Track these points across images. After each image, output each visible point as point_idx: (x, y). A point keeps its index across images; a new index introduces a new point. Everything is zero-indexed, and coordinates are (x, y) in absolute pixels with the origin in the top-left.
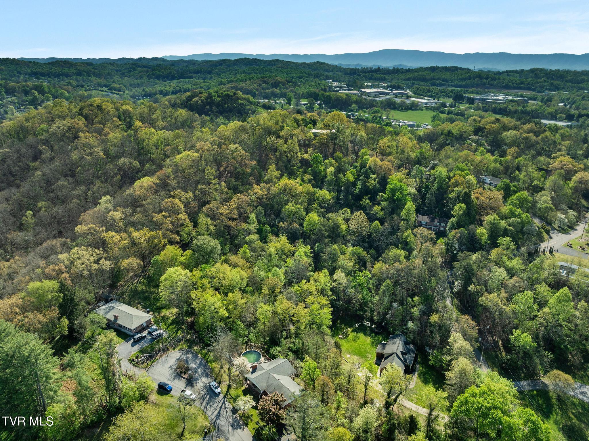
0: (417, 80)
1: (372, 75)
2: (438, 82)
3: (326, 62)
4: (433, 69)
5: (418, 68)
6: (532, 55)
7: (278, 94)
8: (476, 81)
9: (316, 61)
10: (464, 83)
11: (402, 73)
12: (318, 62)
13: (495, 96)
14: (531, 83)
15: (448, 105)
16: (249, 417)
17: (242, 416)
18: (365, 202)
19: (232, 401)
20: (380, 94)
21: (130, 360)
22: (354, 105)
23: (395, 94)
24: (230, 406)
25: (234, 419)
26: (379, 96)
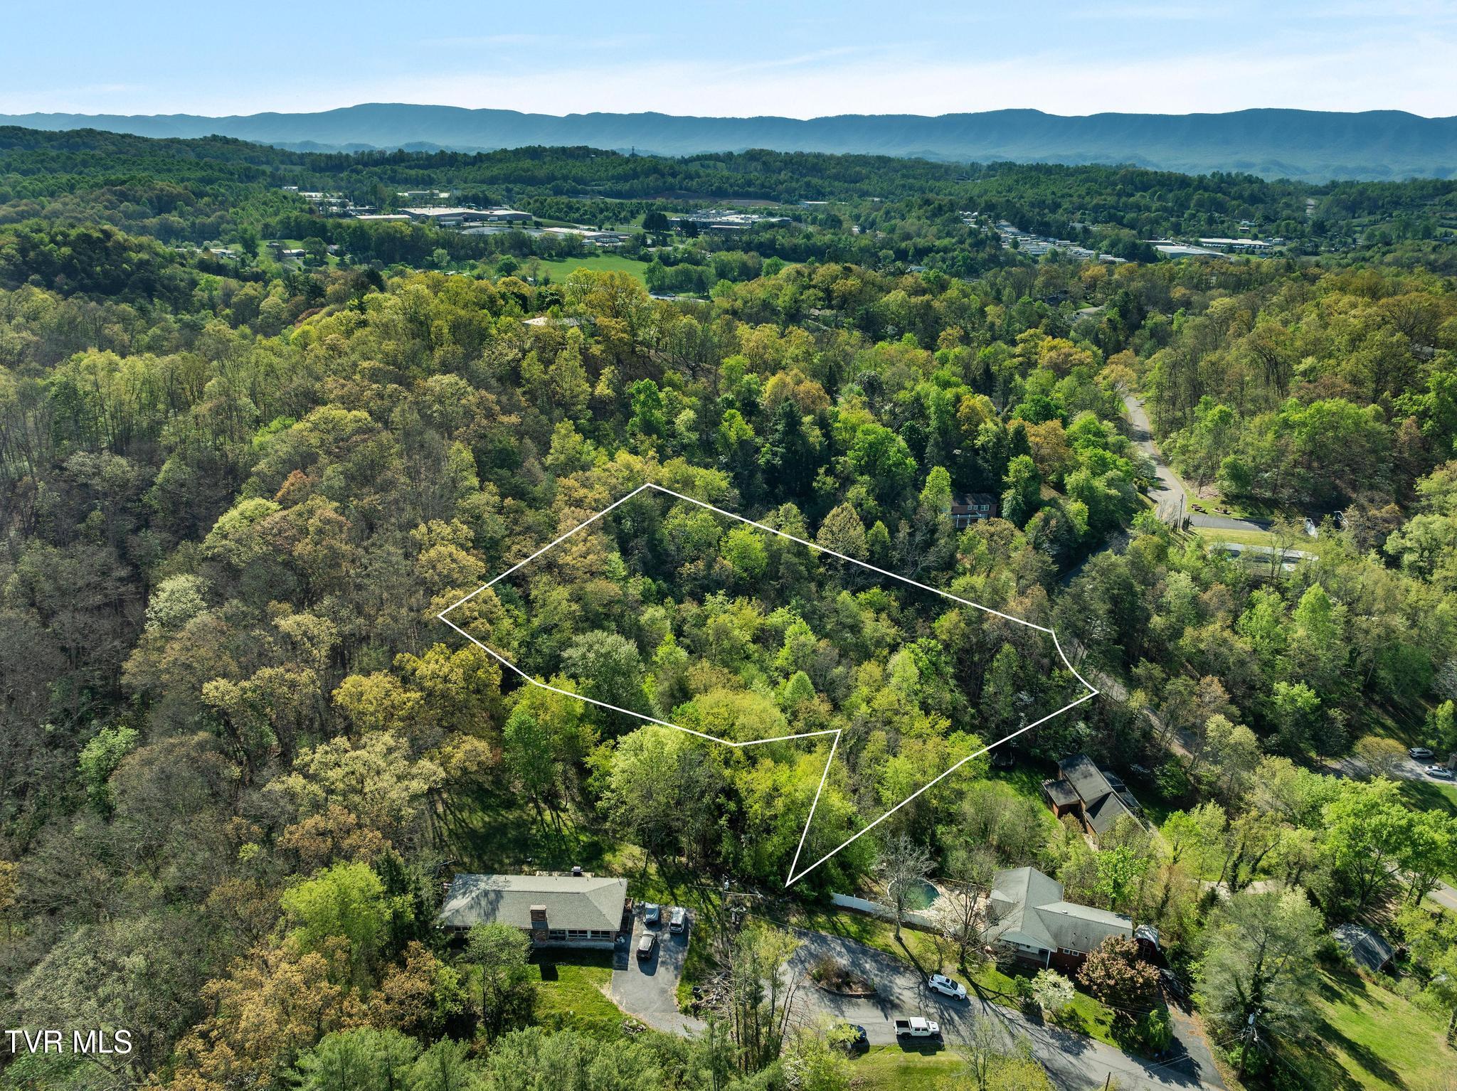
0: (515, 182)
1: (394, 171)
2: (566, 186)
3: (241, 138)
4: (534, 153)
5: (495, 152)
6: (715, 119)
7: (183, 229)
8: (652, 180)
9: (209, 135)
10: (626, 187)
11: (466, 164)
12: (215, 137)
13: (718, 214)
14: (767, 184)
15: (649, 242)
16: (1073, 1017)
17: (1060, 1023)
18: (824, 481)
19: (1006, 1001)
20: (466, 220)
21: (685, 1011)
22: (440, 251)
23: (501, 218)
24: (1016, 1014)
25: (1054, 1035)
26: (467, 224)
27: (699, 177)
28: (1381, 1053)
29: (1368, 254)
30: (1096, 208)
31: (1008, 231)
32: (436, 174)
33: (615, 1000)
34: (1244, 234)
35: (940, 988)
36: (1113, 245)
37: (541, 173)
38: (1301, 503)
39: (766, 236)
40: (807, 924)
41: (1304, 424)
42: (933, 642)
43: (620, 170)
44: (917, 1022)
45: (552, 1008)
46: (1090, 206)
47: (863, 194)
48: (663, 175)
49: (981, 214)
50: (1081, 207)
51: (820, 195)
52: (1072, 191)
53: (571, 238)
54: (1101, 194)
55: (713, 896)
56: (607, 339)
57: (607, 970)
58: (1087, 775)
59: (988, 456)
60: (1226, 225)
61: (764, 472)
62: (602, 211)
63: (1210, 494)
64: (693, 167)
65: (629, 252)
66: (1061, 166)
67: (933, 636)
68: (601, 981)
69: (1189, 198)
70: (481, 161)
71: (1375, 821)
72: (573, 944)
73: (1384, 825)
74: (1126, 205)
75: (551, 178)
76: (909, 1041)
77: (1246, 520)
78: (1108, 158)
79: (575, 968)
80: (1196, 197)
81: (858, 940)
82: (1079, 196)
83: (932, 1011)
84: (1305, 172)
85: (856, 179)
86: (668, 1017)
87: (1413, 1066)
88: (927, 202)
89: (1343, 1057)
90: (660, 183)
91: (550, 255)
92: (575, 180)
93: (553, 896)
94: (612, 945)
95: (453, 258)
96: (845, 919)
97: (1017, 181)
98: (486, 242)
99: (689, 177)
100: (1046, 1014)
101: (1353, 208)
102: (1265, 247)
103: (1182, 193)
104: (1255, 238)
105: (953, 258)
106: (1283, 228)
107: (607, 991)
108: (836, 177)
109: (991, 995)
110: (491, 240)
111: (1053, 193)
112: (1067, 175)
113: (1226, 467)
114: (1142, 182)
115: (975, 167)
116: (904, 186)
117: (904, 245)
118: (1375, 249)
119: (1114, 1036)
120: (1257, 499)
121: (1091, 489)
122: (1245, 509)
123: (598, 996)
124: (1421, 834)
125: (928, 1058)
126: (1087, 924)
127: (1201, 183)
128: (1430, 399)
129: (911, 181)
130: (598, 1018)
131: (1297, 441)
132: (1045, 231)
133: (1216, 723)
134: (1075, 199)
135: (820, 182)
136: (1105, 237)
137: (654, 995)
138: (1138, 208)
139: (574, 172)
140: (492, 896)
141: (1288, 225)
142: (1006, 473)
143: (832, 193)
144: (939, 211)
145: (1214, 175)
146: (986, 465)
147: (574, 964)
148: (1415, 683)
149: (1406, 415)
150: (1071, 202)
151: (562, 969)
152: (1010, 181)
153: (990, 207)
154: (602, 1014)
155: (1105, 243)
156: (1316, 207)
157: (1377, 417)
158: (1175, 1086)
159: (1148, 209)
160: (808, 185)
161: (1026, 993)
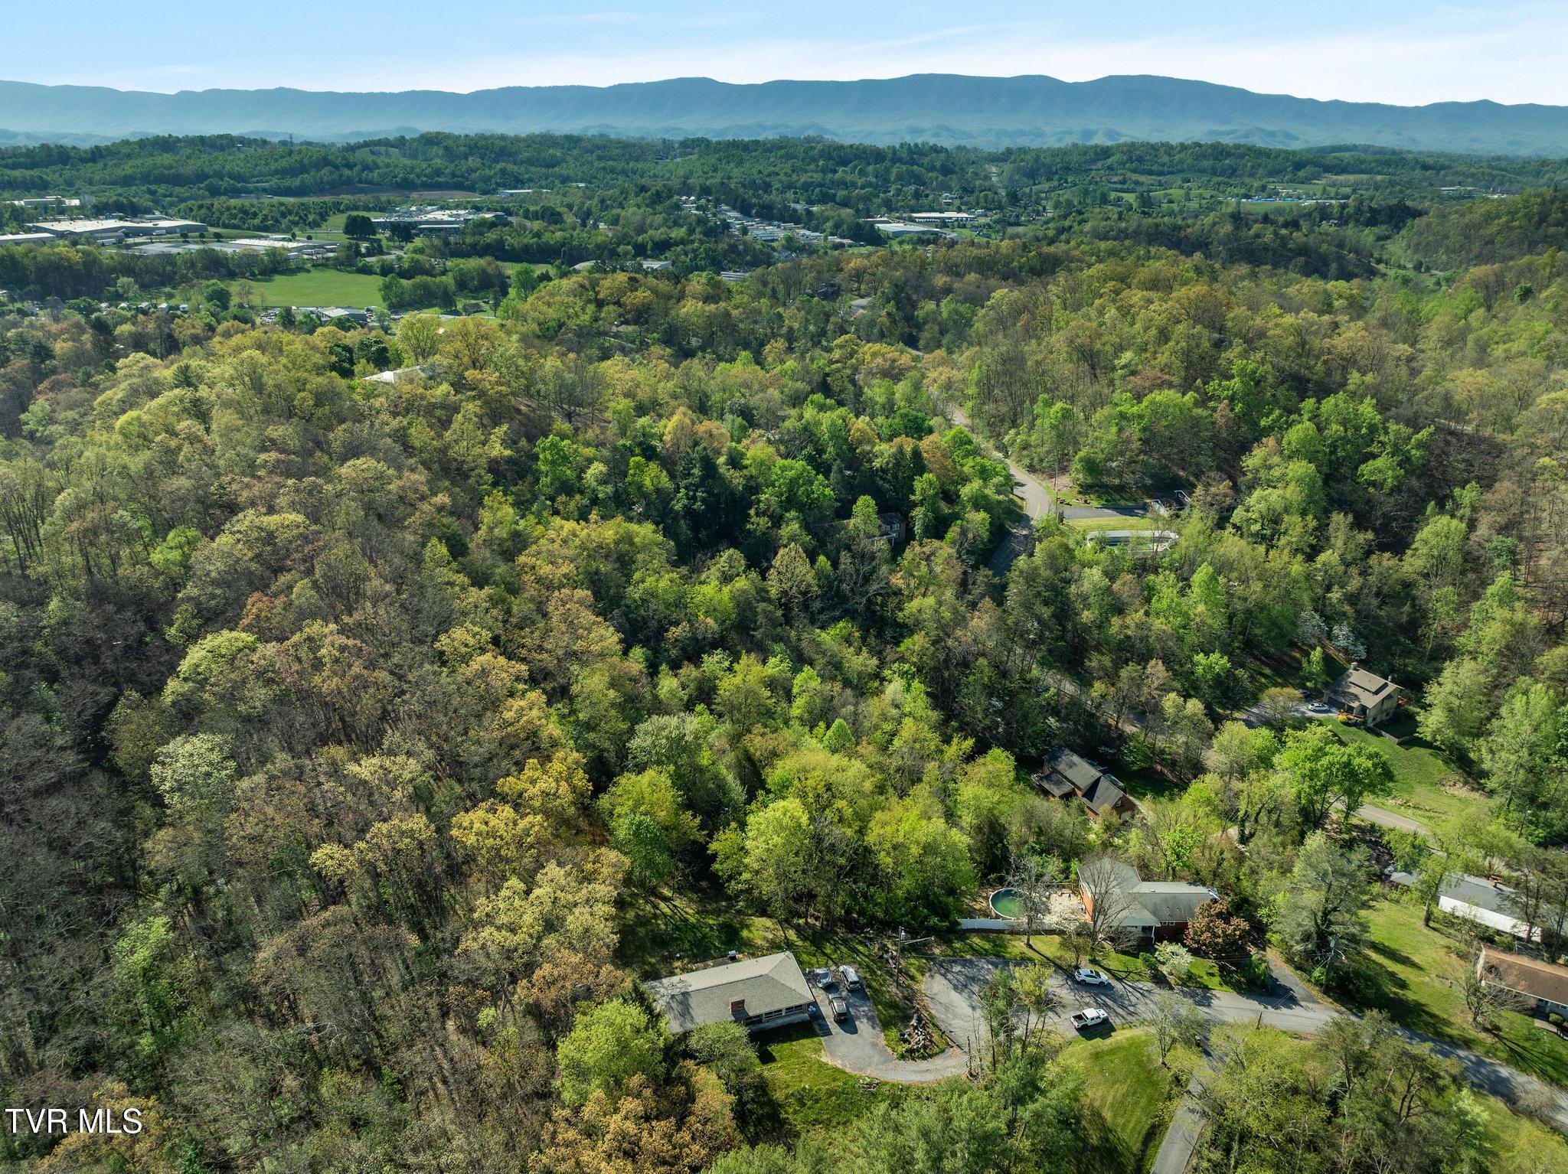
2: (224, 185)
13: (420, 211)
14: (457, 172)
15: (363, 250)
16: (1190, 976)
17: (1184, 984)
18: (758, 523)
19: (1137, 977)
20: (127, 235)
21: (902, 1057)
22: (124, 280)
23: (170, 231)
24: (1148, 985)
25: (1185, 994)
26: (130, 241)
27: (378, 167)
28: (1393, 946)
29: (1067, 223)
30: (806, 187)
31: (732, 216)
32: (49, 174)
33: (838, 1064)
34: (948, 207)
35: (1088, 980)
36: (837, 226)
37: (189, 169)
38: (1145, 486)
39: (491, 236)
40: (949, 952)
41: (1141, 417)
42: (907, 666)
43: (284, 163)
44: (1091, 1013)
45: (788, 1087)
46: (799, 184)
47: (565, 180)
48: (337, 167)
49: (699, 199)
50: (790, 186)
51: (518, 182)
52: (777, 169)
53: (273, 253)
54: (806, 171)
55: (860, 948)
56: (482, 394)
57: (816, 1039)
58: (1072, 765)
59: (889, 477)
60: (931, 197)
61: (684, 517)
62: (284, 215)
63: (1065, 484)
64: (364, 155)
65: (341, 264)
66: (757, 142)
67: (902, 659)
68: (817, 1051)
69: (887, 170)
70: (102, 156)
71: (1325, 761)
72: (771, 1024)
73: (1332, 764)
74: (832, 182)
75: (201, 177)
76: (1089, 1031)
77: (1104, 507)
78: (787, 126)
79: (786, 1045)
80: (894, 170)
81: (997, 956)
82: (786, 174)
83: (1087, 1000)
84: (970, 136)
85: (552, 164)
86: (891, 1065)
87: (1416, 950)
88: (643, 189)
89: (1374, 956)
90: (335, 176)
91: (253, 274)
92: (231, 176)
93: (740, 985)
94: (806, 1016)
95: (144, 287)
96: (976, 940)
97: (720, 160)
98: (173, 264)
99: (367, 167)
100: (1171, 979)
101: (1032, 174)
102: (972, 220)
103: (881, 167)
104: (959, 210)
105: (694, 251)
106: (982, 200)
107: (825, 1058)
108: (530, 162)
109: (1124, 975)
110: (179, 261)
111: (760, 172)
112: (765, 151)
113: (1081, 460)
114: (839, 157)
115: (667, 146)
116: (604, 169)
117: (640, 239)
118: (1071, 218)
119: (1226, 983)
120: (1107, 486)
121: (985, 497)
122: (1099, 497)
123: (822, 1066)
124: (1360, 765)
125: (1108, 1041)
126: (1174, 896)
127: (894, 156)
128: (1236, 383)
129: (611, 163)
130: (833, 1084)
131: (1134, 431)
132: (767, 214)
133: (1170, 701)
134: (782, 177)
135: (516, 168)
136: (828, 219)
137: (869, 1050)
138: (844, 184)
139: (228, 167)
140: (679, 998)
141: (986, 196)
142: (913, 492)
143: (531, 180)
144: (657, 198)
145: (902, 145)
146: (887, 486)
147: (784, 1041)
148: (1282, 635)
149: (1219, 399)
150: (780, 181)
151: (774, 1049)
152: (713, 159)
153: (706, 191)
154: (834, 1080)
155: (829, 224)
156: (999, 175)
157: (1196, 404)
158: (1284, 1010)
159: (854, 185)
160: (503, 171)
161: (1153, 967)
